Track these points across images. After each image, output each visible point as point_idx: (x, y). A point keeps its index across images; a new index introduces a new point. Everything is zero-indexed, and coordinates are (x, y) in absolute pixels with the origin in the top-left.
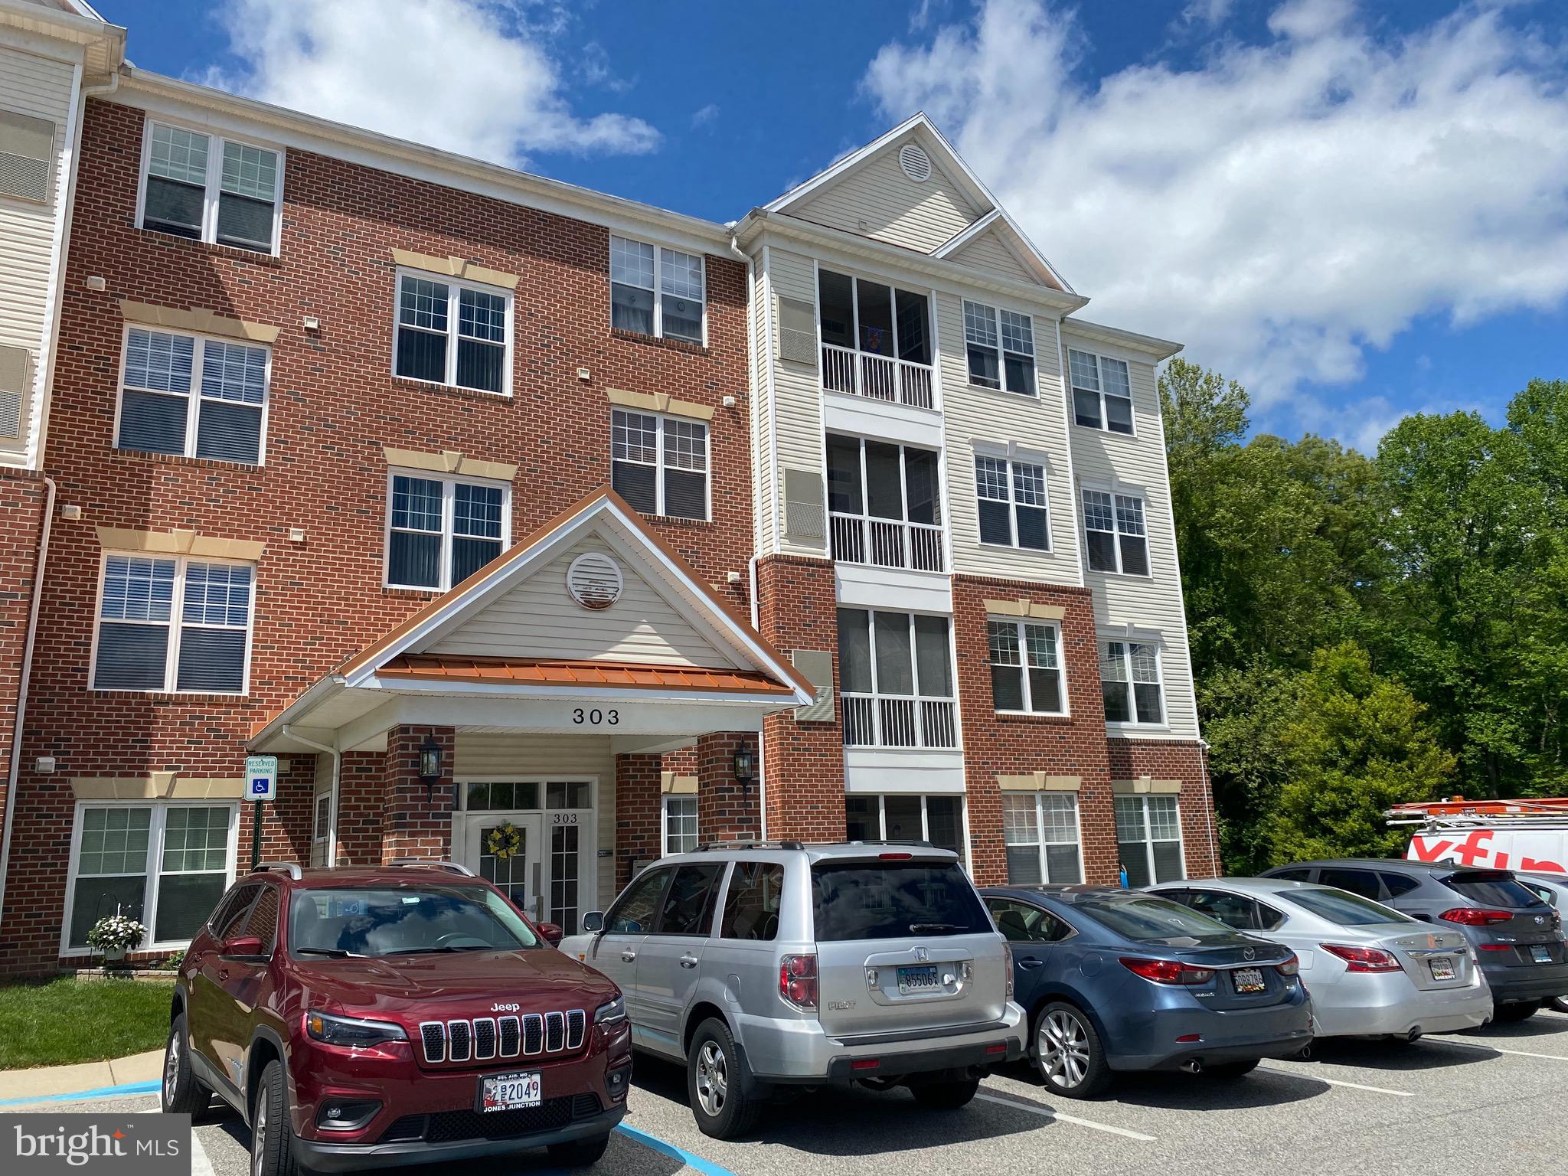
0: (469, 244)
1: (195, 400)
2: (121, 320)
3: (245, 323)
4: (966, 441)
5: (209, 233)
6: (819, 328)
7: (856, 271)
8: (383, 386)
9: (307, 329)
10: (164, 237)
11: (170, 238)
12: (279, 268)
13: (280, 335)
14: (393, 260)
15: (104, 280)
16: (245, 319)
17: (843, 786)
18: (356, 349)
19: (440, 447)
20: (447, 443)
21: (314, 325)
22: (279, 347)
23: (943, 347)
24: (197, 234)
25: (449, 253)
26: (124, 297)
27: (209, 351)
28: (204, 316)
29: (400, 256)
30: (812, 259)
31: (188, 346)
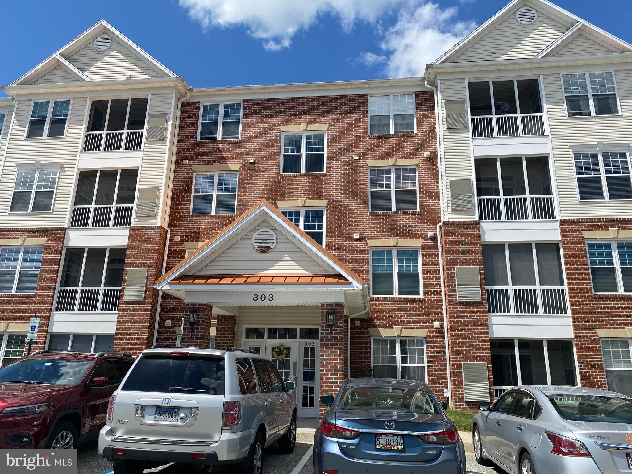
0: (309, 117)
1: (215, 194)
2: (193, 172)
3: (229, 165)
4: (567, 147)
5: (219, 137)
6: (469, 110)
7: (491, 78)
8: (277, 178)
9: (250, 163)
10: (205, 142)
11: (207, 142)
12: (241, 143)
13: (241, 167)
14: (280, 131)
15: (187, 160)
16: (230, 164)
17: (488, 334)
18: (267, 166)
19: (297, 197)
20: (300, 196)
21: (252, 161)
22: (241, 171)
23: (548, 102)
24: (215, 138)
25: (301, 122)
26: (193, 165)
27: (220, 177)
28: (217, 165)
29: (283, 128)
30: (464, 79)
31: (212, 177)
